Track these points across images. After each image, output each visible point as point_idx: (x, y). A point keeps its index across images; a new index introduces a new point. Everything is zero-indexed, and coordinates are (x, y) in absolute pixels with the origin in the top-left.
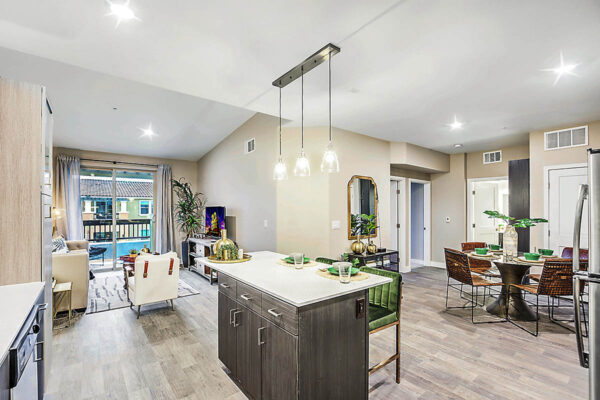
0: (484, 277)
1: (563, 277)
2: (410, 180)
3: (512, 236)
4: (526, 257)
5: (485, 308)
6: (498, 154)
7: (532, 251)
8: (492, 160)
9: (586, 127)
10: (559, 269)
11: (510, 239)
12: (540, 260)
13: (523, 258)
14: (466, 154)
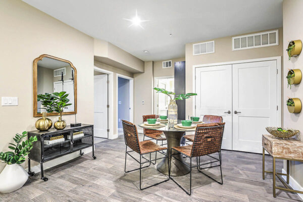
0: (154, 141)
1: (209, 140)
2: (118, 75)
3: (173, 108)
4: (183, 123)
5: (156, 166)
6: (170, 62)
7: (187, 119)
8: (167, 66)
9: (214, 41)
10: (205, 133)
11: (172, 110)
12: (193, 125)
13: (180, 125)
14: (153, 62)
